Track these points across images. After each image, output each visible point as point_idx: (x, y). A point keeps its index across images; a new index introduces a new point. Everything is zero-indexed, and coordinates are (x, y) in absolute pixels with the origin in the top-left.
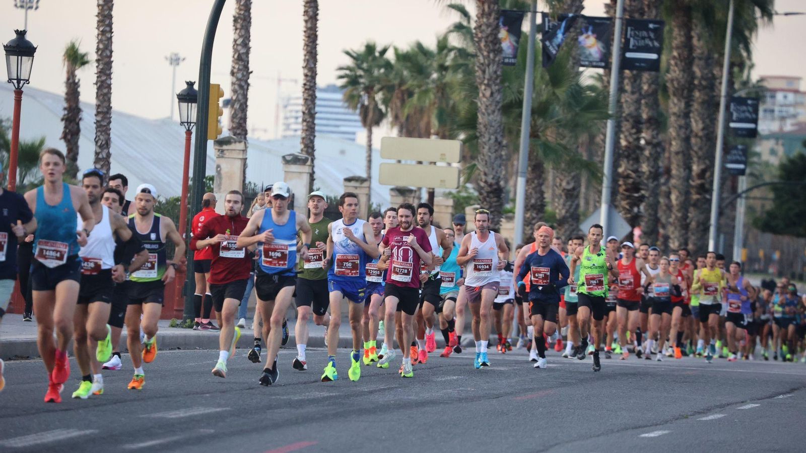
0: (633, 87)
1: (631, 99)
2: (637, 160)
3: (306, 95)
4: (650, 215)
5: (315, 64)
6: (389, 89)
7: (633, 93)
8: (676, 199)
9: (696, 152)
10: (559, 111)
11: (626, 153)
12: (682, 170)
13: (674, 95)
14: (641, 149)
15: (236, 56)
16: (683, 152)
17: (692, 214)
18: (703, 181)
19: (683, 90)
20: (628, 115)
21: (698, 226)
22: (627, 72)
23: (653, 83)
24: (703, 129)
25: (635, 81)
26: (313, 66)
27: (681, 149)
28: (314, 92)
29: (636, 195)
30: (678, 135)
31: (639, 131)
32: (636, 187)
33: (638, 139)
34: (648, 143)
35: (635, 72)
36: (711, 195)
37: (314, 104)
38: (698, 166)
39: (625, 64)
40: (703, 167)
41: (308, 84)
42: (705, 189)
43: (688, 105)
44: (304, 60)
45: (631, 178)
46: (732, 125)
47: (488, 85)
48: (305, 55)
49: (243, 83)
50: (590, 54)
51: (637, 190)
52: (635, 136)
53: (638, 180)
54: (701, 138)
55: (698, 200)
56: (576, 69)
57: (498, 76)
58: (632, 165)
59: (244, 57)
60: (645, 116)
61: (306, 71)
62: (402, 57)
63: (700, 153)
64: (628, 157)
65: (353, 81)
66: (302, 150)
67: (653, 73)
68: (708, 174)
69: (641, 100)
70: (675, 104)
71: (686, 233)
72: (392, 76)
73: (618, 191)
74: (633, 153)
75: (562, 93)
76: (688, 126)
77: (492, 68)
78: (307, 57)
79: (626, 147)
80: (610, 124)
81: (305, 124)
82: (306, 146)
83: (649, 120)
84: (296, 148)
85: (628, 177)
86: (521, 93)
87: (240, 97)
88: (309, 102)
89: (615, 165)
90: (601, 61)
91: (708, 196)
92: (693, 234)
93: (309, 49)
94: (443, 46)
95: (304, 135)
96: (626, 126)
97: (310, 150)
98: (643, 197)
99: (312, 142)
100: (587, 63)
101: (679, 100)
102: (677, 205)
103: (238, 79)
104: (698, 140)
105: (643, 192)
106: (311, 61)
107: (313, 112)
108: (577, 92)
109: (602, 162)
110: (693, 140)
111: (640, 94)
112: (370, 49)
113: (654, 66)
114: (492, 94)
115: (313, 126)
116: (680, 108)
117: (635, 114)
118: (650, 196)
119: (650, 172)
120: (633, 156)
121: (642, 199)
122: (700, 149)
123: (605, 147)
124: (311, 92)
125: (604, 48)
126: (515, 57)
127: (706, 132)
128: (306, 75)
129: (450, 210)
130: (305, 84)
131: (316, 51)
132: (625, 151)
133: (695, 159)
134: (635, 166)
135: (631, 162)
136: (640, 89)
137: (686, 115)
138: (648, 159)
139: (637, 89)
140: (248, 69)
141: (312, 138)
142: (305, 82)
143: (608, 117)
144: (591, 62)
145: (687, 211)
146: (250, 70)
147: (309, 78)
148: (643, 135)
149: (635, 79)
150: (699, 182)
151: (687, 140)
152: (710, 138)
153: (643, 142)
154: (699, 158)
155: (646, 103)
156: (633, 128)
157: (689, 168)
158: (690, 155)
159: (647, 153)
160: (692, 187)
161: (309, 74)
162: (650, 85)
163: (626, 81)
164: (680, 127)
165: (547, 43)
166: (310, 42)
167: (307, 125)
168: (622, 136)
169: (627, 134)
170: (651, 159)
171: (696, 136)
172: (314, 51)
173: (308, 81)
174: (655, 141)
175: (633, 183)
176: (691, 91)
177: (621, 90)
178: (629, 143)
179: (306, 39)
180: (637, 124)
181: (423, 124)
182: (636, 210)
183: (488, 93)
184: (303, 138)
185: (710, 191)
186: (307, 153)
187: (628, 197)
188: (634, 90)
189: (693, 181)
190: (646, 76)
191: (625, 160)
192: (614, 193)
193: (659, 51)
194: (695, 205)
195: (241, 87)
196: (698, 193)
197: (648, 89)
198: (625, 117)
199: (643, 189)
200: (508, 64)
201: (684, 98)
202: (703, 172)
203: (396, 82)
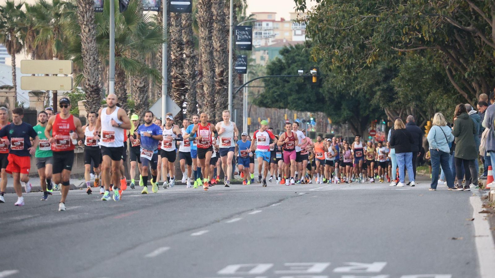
0: (176, 22)
1: (176, 30)
2: (182, 67)
4: (192, 100)
6: (24, 29)
7: (176, 26)
8: (207, 90)
9: (217, 61)
10: (133, 40)
11: (175, 63)
12: (209, 72)
13: (201, 26)
14: (184, 60)
16: (209, 61)
17: (217, 98)
18: (222, 78)
19: (207, 23)
20: (174, 39)
21: (221, 106)
22: (172, 14)
23: (188, 19)
24: (220, 46)
25: (177, 19)
27: (208, 59)
29: (183, 88)
30: (206, 51)
31: (182, 49)
32: (182, 84)
33: (182, 54)
34: (187, 56)
35: (177, 13)
36: (228, 86)
38: (219, 69)
39: (171, 9)
40: (222, 69)
42: (223, 83)
43: (210, 32)
45: (179, 78)
46: (237, 43)
47: (86, 25)
50: (149, 3)
51: (183, 85)
52: (179, 53)
53: (183, 79)
54: (219, 52)
55: (220, 89)
56: (141, 12)
57: (92, 19)
58: (179, 70)
60: (185, 40)
62: (31, 9)
63: (219, 61)
64: (176, 66)
67: (188, 13)
68: (225, 74)
69: (182, 30)
70: (202, 32)
71: (214, 110)
72: (25, 22)
73: (171, 87)
74: (179, 63)
75: (133, 28)
76: (211, 45)
77: (88, 14)
79: (174, 59)
80: (164, 46)
83: (188, 42)
85: (177, 77)
86: (108, 29)
89: (169, 71)
90: (156, 6)
91: (226, 87)
92: (218, 110)
96: (174, 46)
98: (187, 89)
100: (147, 8)
101: (204, 29)
102: (208, 93)
104: (218, 53)
105: (187, 86)
108: (143, 28)
109: (161, 69)
110: (215, 54)
111: (181, 26)
112: (10, 5)
113: (188, 9)
114: (89, 30)
116: (205, 34)
117: (179, 39)
118: (191, 88)
119: (190, 74)
120: (179, 65)
121: (186, 91)
122: (219, 58)
123: (162, 60)
126: (102, 7)
127: (222, 48)
132: (174, 61)
133: (217, 65)
134: (181, 71)
135: (178, 69)
136: (181, 23)
137: (210, 38)
138: (188, 66)
139: (179, 24)
143: (162, 42)
144: (150, 7)
145: (214, 96)
148: (185, 52)
149: (178, 17)
150: (220, 79)
151: (211, 53)
152: (225, 51)
153: (184, 56)
154: (219, 64)
155: (185, 32)
156: (178, 48)
157: (214, 71)
158: (213, 62)
159: (187, 62)
160: (216, 82)
162: (186, 21)
163: (172, 19)
164: (207, 46)
168: (172, 53)
169: (175, 51)
170: (190, 66)
171: (216, 50)
174: (192, 55)
175: (180, 81)
176: (211, 23)
177: (169, 25)
178: (177, 57)
180: (180, 45)
181: (47, 51)
182: (183, 97)
183: (87, 30)
185: (226, 84)
187: (178, 90)
188: (178, 24)
189: (216, 78)
190: (184, 16)
191: (175, 68)
192: (169, 88)
194: (218, 93)
196: (221, 86)
197: (185, 24)
198: (173, 41)
199: (187, 85)
200: (98, 11)
201: (208, 28)
202: (222, 72)
203: (28, 25)
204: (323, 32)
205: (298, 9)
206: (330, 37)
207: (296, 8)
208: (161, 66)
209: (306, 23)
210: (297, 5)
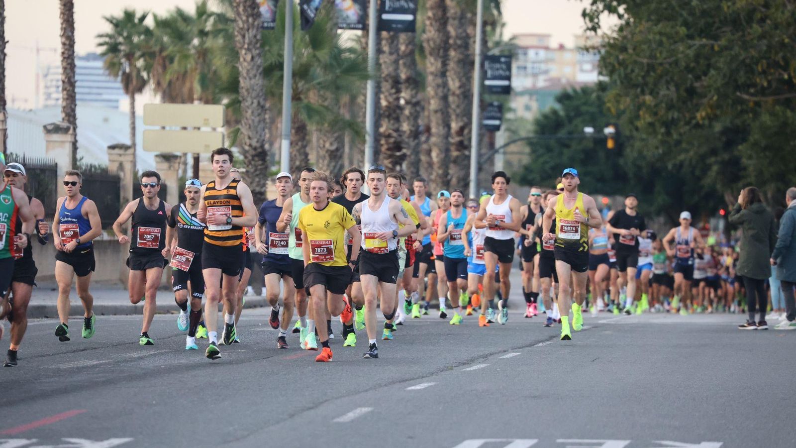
0: (390, 47)
1: (390, 60)
2: (397, 119)
3: (65, 64)
4: (412, 173)
5: (73, 33)
6: (149, 55)
7: (391, 53)
8: (438, 156)
9: (454, 111)
10: (319, 74)
11: (387, 113)
12: (441, 128)
13: (431, 54)
14: (401, 108)
16: (441, 110)
17: (453, 170)
18: (461, 138)
19: (439, 50)
20: (387, 75)
21: (459, 182)
22: (384, 34)
23: (410, 43)
24: (460, 87)
25: (392, 42)
26: (70, 34)
27: (440, 108)
28: (73, 60)
29: (398, 154)
30: (436, 94)
31: (398, 91)
32: (398, 146)
33: (398, 99)
34: (407, 102)
35: (392, 33)
36: (470, 151)
37: (74, 73)
38: (457, 123)
39: (382, 25)
40: (461, 124)
41: (66, 52)
42: (463, 146)
43: (444, 64)
44: (62, 29)
45: (393, 137)
46: (488, 83)
47: (248, 50)
48: (62, 24)
50: (347, 17)
51: (399, 148)
52: (395, 96)
53: (399, 139)
54: (458, 96)
55: (457, 157)
56: (334, 31)
57: (257, 41)
58: (393, 125)
60: (403, 76)
61: (64, 40)
62: (162, 24)
63: (458, 111)
64: (389, 116)
65: (113, 49)
66: (63, 119)
67: (410, 34)
68: (466, 131)
69: (399, 60)
70: (432, 64)
72: (152, 42)
73: (381, 151)
74: (393, 113)
75: (323, 55)
76: (445, 85)
77: (252, 32)
78: (64, 26)
79: (387, 106)
80: (370, 86)
81: (65, 92)
82: (68, 115)
83: (408, 80)
84: (58, 117)
85: (389, 136)
86: (281, 56)
88: (68, 71)
89: (377, 125)
90: (359, 22)
91: (467, 153)
93: (66, 17)
94: (202, 11)
95: (64, 104)
96: (386, 86)
97: (71, 119)
98: (405, 155)
99: (73, 110)
100: (344, 25)
101: (436, 60)
102: (438, 162)
104: (456, 99)
105: (404, 151)
106: (69, 29)
107: (72, 80)
108: (337, 53)
109: (364, 122)
110: (451, 99)
111: (398, 55)
112: (129, 15)
113: (410, 27)
114: (253, 58)
115: (73, 95)
116: (436, 67)
117: (393, 74)
118: (412, 154)
119: (411, 131)
120: (394, 115)
121: (403, 157)
122: (458, 106)
123: (365, 108)
124: (69, 61)
125: (360, 10)
126: (274, 21)
127: (462, 90)
128: (64, 44)
130: (63, 53)
131: (73, 19)
132: (385, 111)
133: (453, 117)
134: (396, 126)
135: (392, 122)
136: (398, 50)
137: (443, 74)
138: (408, 118)
139: (394, 50)
140: (4, 39)
141: (73, 106)
142: (63, 50)
143: (368, 77)
144: (349, 24)
145: (447, 168)
146: (6, 40)
147: (67, 47)
148: (403, 94)
149: (393, 40)
150: (458, 139)
151: (445, 98)
152: (467, 95)
153: (402, 102)
154: (457, 116)
155: (405, 64)
156: (392, 88)
157: (448, 126)
158: (448, 112)
159: (407, 112)
160: (452, 144)
161: (67, 42)
162: (407, 46)
163: (384, 42)
164: (438, 86)
165: (305, 7)
166: (67, 10)
167: (67, 94)
168: (382, 96)
169: (387, 94)
170: (411, 119)
171: (454, 94)
172: (71, 19)
173: (66, 50)
174: (414, 100)
175: (395, 142)
176: (446, 50)
177: (379, 51)
178: (390, 103)
179: (63, 7)
180: (396, 83)
181: (185, 90)
182: (398, 168)
183: (249, 57)
184: (64, 107)
185: (468, 147)
186: (69, 121)
187: (390, 156)
188: (393, 51)
189: (452, 138)
190: (403, 37)
191: (386, 120)
192: (376, 153)
193: (414, 12)
194: (455, 162)
196: (458, 150)
197: (406, 50)
198: (384, 78)
199: (405, 148)
200: (267, 28)
201: (441, 57)
202: (462, 129)
203: (157, 49)
204: (626, 68)
205: (588, 29)
206: (638, 75)
207: (585, 27)
208: (364, 116)
209: (599, 52)
210: (586, 23)
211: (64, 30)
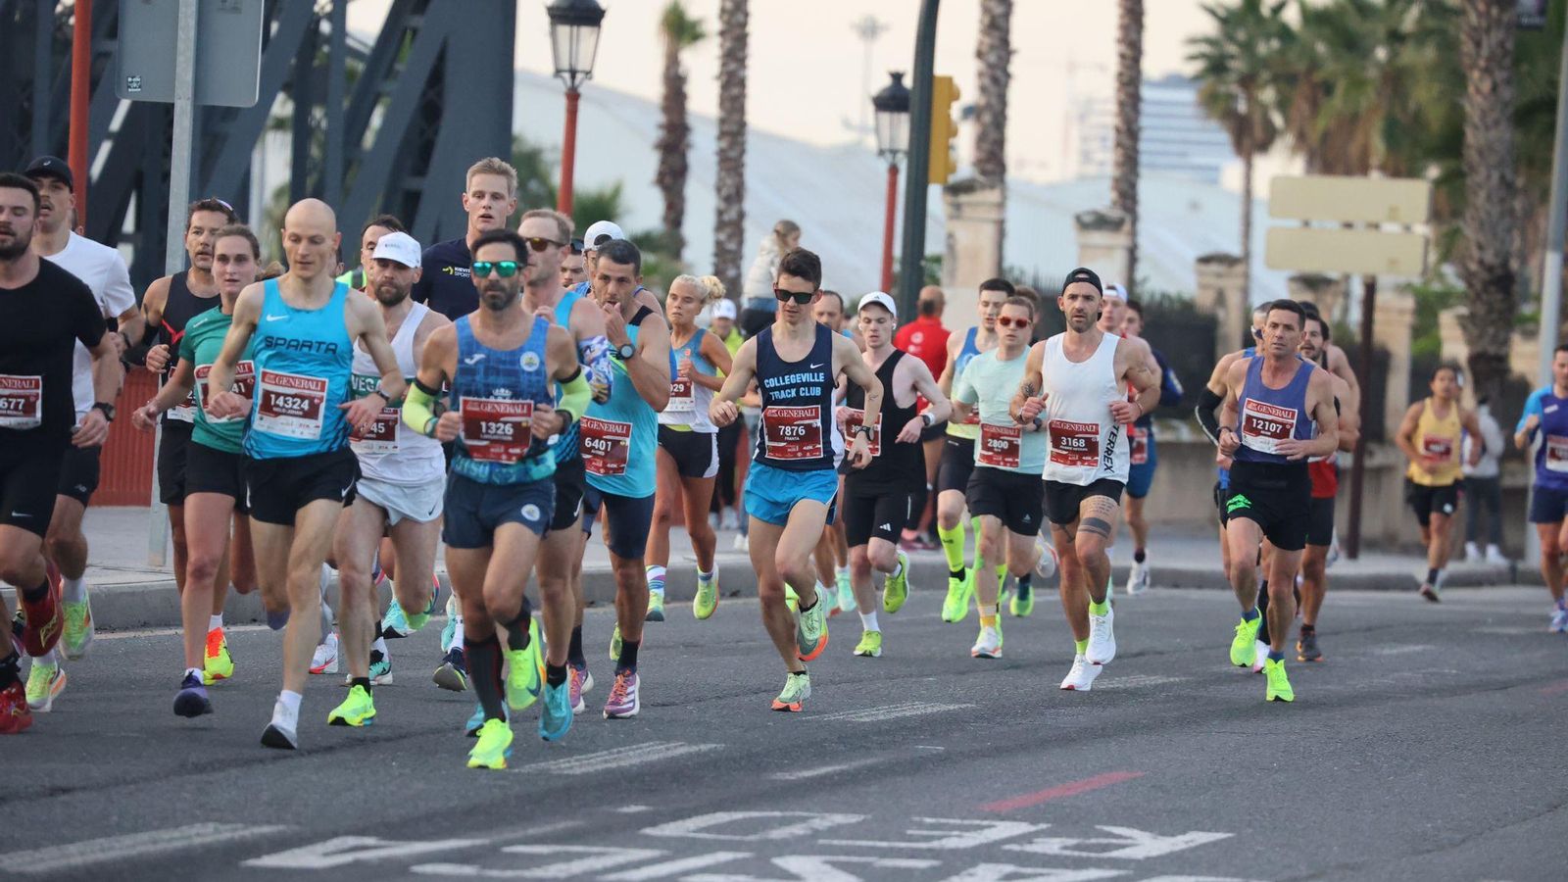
3: (1122, 96)
5: (1140, 34)
6: (1286, 80)
15: (987, 20)
26: (1135, 37)
28: (1138, 88)
37: (1138, 112)
41: (1126, 72)
44: (1121, 27)
47: (1487, 71)
48: (1122, 17)
49: (999, 73)
57: (1506, 53)
59: (1000, 21)
61: (1122, 48)
62: (1315, 18)
65: (1217, 66)
66: (1114, 203)
72: (1293, 55)
77: (1496, 36)
78: (1124, 21)
81: (1119, 151)
82: (1122, 195)
84: (1103, 199)
86: (1553, 85)
87: (994, 101)
88: (1128, 109)
95: (1117, 173)
97: (1129, 204)
99: (1133, 186)
103: (991, 66)
106: (1133, 28)
107: (1135, 127)
114: (1494, 88)
115: (1134, 155)
124: (1131, 90)
126: (1542, 13)
128: (1123, 56)
129: (1408, 319)
130: (1120, 74)
131: (1141, 8)
140: (1009, 46)
141: (1133, 178)
142: (1120, 69)
146: (1012, 48)
147: (1128, 62)
161: (1129, 53)
167: (1124, 155)
172: (1137, 9)
173: (1125, 67)
181: (1354, 149)
183: (1486, 86)
184: (1116, 180)
186: (1124, 208)
195: (995, 80)
200: (1528, 27)
203: (1301, 67)
211: (1124, 28)
